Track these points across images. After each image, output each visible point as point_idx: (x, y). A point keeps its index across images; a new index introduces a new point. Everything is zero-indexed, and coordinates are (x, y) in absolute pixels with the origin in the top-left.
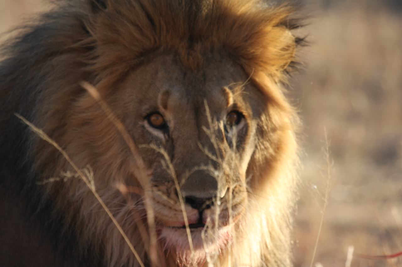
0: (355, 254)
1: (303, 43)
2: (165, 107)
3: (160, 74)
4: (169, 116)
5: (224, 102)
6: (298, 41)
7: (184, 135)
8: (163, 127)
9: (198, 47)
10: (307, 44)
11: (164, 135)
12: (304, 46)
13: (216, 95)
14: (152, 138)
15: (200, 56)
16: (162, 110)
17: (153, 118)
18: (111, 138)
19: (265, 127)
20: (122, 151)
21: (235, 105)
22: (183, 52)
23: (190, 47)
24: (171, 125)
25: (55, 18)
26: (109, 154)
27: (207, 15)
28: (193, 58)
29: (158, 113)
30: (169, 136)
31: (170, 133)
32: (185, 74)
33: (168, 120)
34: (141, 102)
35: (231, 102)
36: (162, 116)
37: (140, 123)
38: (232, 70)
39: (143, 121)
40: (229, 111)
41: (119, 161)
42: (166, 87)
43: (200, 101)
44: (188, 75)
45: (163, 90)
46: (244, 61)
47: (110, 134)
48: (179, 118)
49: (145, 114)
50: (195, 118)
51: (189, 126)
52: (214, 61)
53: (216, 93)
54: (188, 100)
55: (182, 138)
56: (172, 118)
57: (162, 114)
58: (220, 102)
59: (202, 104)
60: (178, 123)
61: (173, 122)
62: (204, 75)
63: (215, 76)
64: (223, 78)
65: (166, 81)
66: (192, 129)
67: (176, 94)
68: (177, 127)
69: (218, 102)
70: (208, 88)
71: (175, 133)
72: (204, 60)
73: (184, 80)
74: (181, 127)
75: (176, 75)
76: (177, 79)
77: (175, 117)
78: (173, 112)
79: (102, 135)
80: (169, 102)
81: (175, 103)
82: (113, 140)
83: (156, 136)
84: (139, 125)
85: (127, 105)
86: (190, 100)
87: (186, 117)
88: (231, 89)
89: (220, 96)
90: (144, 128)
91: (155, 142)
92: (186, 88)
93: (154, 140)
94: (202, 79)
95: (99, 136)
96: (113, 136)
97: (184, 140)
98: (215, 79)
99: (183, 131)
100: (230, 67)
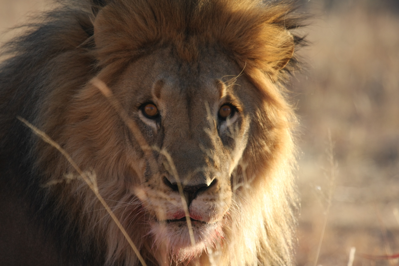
0: (356, 254)
1: (302, 43)
2: (158, 96)
3: (157, 65)
4: (162, 106)
5: (217, 92)
6: (298, 40)
7: (174, 124)
8: (156, 117)
9: (193, 40)
10: (307, 43)
11: (157, 124)
12: (303, 45)
13: (210, 87)
14: (145, 127)
15: (195, 48)
16: (155, 99)
17: (147, 108)
18: (108, 130)
19: (261, 124)
20: (118, 144)
21: (228, 97)
22: (179, 44)
23: (187, 40)
24: (163, 114)
25: (58, 17)
26: (106, 148)
27: (203, 8)
28: (189, 50)
29: (152, 103)
30: (160, 125)
31: (162, 122)
32: (181, 65)
33: (161, 109)
34: (136, 92)
35: (224, 93)
36: (156, 106)
37: (134, 113)
38: (226, 64)
39: (138, 111)
40: (222, 103)
41: (115, 154)
42: (161, 77)
43: (193, 92)
44: (183, 67)
45: (158, 79)
46: (238, 56)
47: (107, 127)
48: (171, 107)
49: (139, 103)
50: (187, 107)
51: (181, 115)
52: (209, 55)
53: (209, 84)
54: (181, 90)
55: (172, 127)
56: (165, 107)
57: (156, 104)
58: (213, 93)
59: (195, 95)
60: (170, 112)
61: (165, 111)
62: (198, 67)
63: (209, 69)
64: (218, 71)
65: (162, 71)
66: (183, 118)
67: (170, 84)
68: (169, 116)
69: (211, 93)
70: (201, 80)
71: (166, 122)
72: (199, 53)
73: (179, 71)
74: (173, 116)
75: (172, 66)
76: (172, 69)
77: (168, 106)
78: (165, 101)
79: (99, 128)
80: (162, 91)
81: (168, 91)
82: (110, 132)
83: (149, 126)
84: (134, 115)
85: (124, 95)
86: (183, 90)
87: (178, 106)
88: (224, 81)
89: (213, 87)
90: (139, 118)
91: (148, 132)
92: (180, 78)
93: (147, 129)
94: (197, 71)
95: (96, 130)
96: (109, 128)
97: (174, 128)
98: (209, 71)
99: (174, 120)
100: (224, 61)
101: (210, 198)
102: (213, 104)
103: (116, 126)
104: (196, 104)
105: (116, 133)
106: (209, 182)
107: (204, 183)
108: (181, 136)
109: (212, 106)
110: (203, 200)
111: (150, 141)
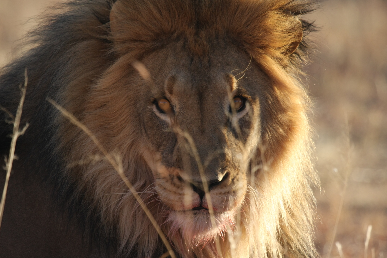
2: (171, 92)
3: (169, 60)
4: (175, 101)
5: (228, 87)
6: (306, 26)
7: (187, 120)
9: (203, 34)
10: (315, 28)
13: (220, 80)
14: (160, 122)
15: (205, 43)
16: (168, 95)
17: (161, 103)
18: (124, 119)
21: (239, 90)
22: (191, 38)
23: (197, 34)
24: (177, 109)
26: (121, 135)
28: (199, 45)
29: (165, 98)
31: (176, 117)
32: (192, 60)
33: (174, 104)
35: (235, 86)
36: (169, 101)
37: (149, 107)
38: (236, 56)
39: (152, 105)
41: (129, 141)
42: (173, 73)
43: (205, 86)
44: (194, 61)
45: (170, 75)
46: (247, 46)
47: (123, 116)
48: (183, 103)
49: (153, 98)
50: (198, 103)
51: (193, 110)
52: (219, 47)
53: (220, 79)
54: (193, 85)
55: (185, 123)
56: (178, 102)
57: (169, 99)
58: (223, 88)
59: (206, 90)
60: (182, 107)
61: (178, 106)
62: (209, 61)
63: (220, 62)
64: (228, 64)
65: (174, 67)
66: (195, 113)
67: (181, 80)
68: (182, 112)
69: (222, 87)
70: (212, 74)
71: (179, 118)
72: (209, 47)
73: (191, 66)
74: (185, 112)
75: (184, 61)
76: (184, 65)
77: (180, 102)
78: (178, 97)
79: (116, 117)
80: (175, 87)
81: (180, 88)
82: (126, 121)
83: (163, 120)
84: (148, 109)
85: (139, 88)
86: (195, 85)
87: (190, 102)
88: (234, 74)
89: (223, 82)
90: (153, 112)
91: (163, 126)
92: (191, 73)
93: (162, 124)
94: (208, 65)
95: (113, 118)
96: (126, 117)
97: (187, 124)
98: (219, 65)
99: (187, 115)
100: (234, 53)
101: (223, 192)
102: (224, 98)
103: (132, 116)
104: (206, 99)
105: (132, 122)
106: (220, 178)
107: (215, 179)
108: (193, 132)
109: (223, 100)
110: (217, 194)
111: (165, 135)
